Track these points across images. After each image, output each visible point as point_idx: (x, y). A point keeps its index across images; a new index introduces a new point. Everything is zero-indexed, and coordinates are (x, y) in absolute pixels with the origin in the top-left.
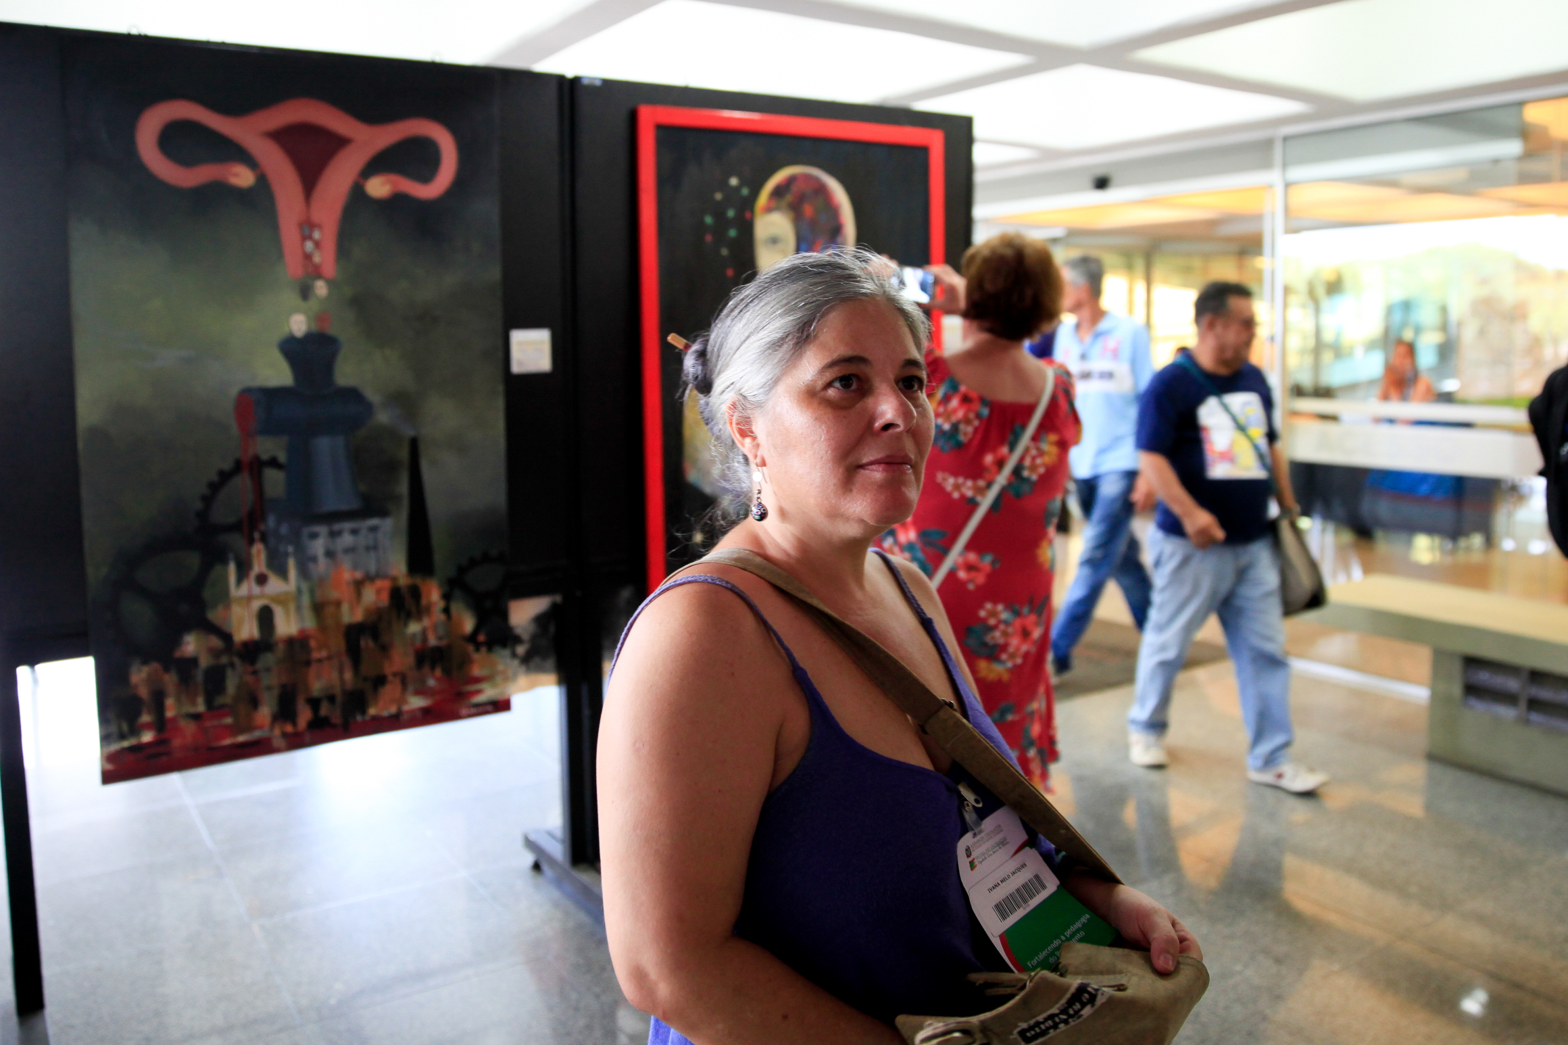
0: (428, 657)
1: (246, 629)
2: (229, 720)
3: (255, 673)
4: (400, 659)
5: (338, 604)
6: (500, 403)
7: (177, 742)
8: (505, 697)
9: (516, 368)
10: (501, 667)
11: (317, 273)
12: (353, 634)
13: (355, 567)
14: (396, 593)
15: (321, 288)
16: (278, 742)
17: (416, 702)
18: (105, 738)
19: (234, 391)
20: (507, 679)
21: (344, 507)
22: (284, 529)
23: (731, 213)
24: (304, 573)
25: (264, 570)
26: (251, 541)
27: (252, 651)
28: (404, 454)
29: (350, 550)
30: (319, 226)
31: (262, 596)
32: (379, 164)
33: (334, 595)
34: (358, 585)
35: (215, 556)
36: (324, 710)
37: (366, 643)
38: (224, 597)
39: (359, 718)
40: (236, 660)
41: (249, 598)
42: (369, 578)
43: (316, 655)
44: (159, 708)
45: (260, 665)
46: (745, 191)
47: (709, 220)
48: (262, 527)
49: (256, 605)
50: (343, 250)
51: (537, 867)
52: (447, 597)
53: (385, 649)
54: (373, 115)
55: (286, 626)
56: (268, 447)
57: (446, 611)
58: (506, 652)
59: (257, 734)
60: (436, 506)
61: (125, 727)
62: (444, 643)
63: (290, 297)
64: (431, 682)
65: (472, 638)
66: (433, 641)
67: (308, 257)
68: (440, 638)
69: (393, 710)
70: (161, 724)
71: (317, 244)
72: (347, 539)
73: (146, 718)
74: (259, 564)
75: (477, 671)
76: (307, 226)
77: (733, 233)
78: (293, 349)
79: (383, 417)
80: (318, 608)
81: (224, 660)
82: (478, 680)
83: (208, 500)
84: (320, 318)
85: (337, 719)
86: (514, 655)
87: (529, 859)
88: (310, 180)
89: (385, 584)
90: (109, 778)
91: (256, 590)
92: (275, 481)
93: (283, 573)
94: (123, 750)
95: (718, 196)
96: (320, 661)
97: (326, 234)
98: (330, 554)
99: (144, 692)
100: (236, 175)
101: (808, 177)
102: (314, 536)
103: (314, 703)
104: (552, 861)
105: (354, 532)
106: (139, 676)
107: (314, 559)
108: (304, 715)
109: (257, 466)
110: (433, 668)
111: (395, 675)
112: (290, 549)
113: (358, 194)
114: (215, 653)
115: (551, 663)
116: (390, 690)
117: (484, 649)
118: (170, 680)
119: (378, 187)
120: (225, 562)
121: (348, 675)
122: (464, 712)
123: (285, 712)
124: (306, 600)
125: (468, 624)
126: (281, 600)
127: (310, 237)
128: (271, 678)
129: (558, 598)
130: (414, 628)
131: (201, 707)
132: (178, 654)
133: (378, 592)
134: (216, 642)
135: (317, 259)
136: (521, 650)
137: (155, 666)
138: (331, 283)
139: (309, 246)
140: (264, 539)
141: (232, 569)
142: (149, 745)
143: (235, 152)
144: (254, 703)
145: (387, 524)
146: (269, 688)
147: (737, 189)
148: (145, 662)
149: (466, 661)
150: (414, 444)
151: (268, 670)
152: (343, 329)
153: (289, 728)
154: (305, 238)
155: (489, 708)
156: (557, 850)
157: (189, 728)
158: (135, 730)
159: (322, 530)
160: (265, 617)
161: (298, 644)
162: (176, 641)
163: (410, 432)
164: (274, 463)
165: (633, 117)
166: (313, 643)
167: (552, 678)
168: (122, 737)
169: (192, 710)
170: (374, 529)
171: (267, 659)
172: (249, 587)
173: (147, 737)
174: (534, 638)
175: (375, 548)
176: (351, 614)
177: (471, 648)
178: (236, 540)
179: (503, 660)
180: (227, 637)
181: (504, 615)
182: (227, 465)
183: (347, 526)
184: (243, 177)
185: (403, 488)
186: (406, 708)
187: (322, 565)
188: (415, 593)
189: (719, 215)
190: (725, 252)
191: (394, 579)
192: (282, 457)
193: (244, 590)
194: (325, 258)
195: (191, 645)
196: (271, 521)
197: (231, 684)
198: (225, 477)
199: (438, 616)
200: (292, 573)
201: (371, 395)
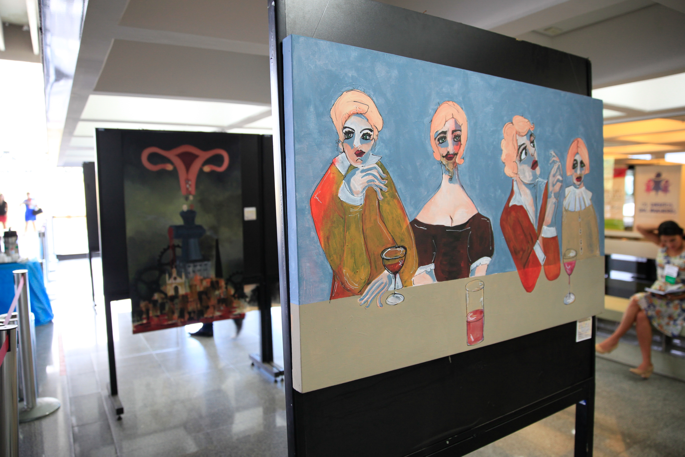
0: (221, 301)
1: (171, 292)
2: (166, 317)
3: (173, 304)
4: (213, 301)
5: (196, 286)
6: (241, 229)
7: (153, 323)
8: (243, 314)
9: (246, 219)
10: (242, 304)
11: (190, 193)
12: (200, 294)
13: (201, 275)
14: (212, 283)
15: (191, 198)
16: (180, 324)
17: (218, 314)
18: (133, 321)
19: (168, 227)
20: (244, 307)
21: (197, 258)
22: (181, 265)
24: (187, 277)
25: (176, 276)
26: (172, 268)
27: (172, 298)
28: (214, 243)
29: (200, 270)
30: (191, 180)
31: (175, 283)
32: (207, 162)
33: (195, 283)
34: (202, 280)
35: (163, 272)
36: (192, 315)
37: (204, 297)
38: (165, 284)
39: (202, 318)
40: (168, 301)
41: (172, 284)
42: (204, 278)
43: (190, 300)
44: (148, 313)
45: (175, 302)
48: (175, 264)
49: (174, 286)
50: (197, 187)
51: (253, 365)
52: (226, 284)
53: (209, 298)
54: (205, 148)
55: (182, 291)
56: (177, 242)
57: (226, 288)
58: (243, 300)
59: (173, 321)
60: (224, 258)
61: (139, 319)
62: (225, 297)
63: (182, 200)
64: (222, 308)
65: (234, 296)
66: (222, 296)
67: (187, 189)
69: (211, 316)
70: (148, 318)
71: (190, 185)
72: (198, 268)
73: (144, 316)
74: (174, 274)
75: (235, 305)
76: (187, 180)
78: (184, 215)
79: (208, 233)
80: (191, 287)
81: (165, 301)
82: (235, 308)
83: (161, 256)
84: (191, 206)
86: (245, 301)
87: (250, 362)
88: (188, 167)
89: (209, 280)
90: (135, 332)
91: (174, 281)
92: (179, 251)
93: (181, 277)
94: (138, 324)
97: (192, 182)
98: (194, 272)
99: (144, 309)
100: (168, 167)
102: (189, 266)
103: (189, 313)
104: (257, 362)
105: (201, 265)
106: (143, 305)
107: (189, 273)
108: (187, 316)
109: (174, 247)
110: (222, 304)
111: (212, 306)
112: (183, 270)
113: (201, 171)
114: (163, 299)
115: (256, 304)
116: (210, 310)
117: (237, 299)
118: (151, 306)
119: (207, 169)
120: (165, 274)
121: (199, 306)
122: (231, 317)
123: (182, 315)
124: (187, 284)
125: (232, 292)
126: (181, 284)
128: (178, 305)
129: (258, 285)
130: (217, 293)
131: (159, 313)
132: (153, 299)
133: (207, 282)
134: (163, 296)
135: (190, 189)
136: (248, 300)
137: (147, 302)
138: (194, 196)
139: (188, 186)
140: (176, 267)
141: (167, 276)
142: (145, 323)
143: (168, 161)
144: (173, 313)
145: (209, 263)
146: (177, 309)
148: (144, 301)
149: (231, 302)
150: (217, 241)
152: (197, 209)
153: (182, 320)
154: (187, 184)
155: (239, 316)
156: (258, 358)
157: (156, 319)
158: (141, 319)
159: (192, 265)
160: (176, 289)
161: (185, 297)
162: (152, 295)
163: (216, 238)
164: (178, 246)
166: (189, 296)
167: (256, 308)
168: (138, 321)
169: (156, 314)
170: (206, 265)
171: (177, 301)
172: (172, 281)
173: (145, 321)
174: (251, 296)
175: (206, 270)
176: (200, 288)
177: (233, 299)
178: (168, 268)
179: (242, 302)
180: (166, 294)
181: (242, 289)
182: (166, 247)
183: (198, 264)
184: (170, 167)
185: (214, 253)
186: (215, 315)
187: (192, 275)
188: (217, 283)
191: (211, 279)
192: (181, 244)
193: (170, 282)
194: (192, 189)
195: (156, 296)
196: (178, 262)
197: (167, 308)
198: (165, 250)
199: (224, 289)
200: (184, 276)
201: (205, 227)
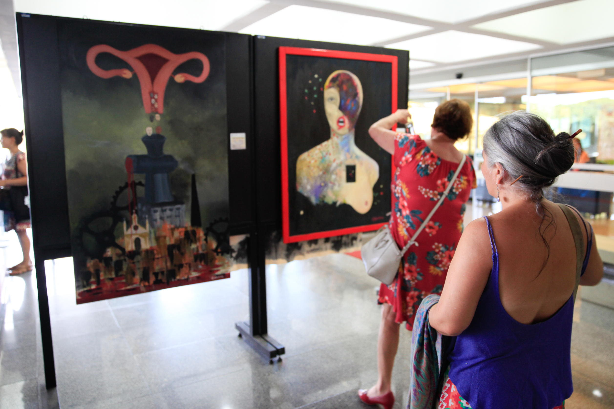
0: (199, 257)
1: (130, 247)
2: (124, 281)
3: (134, 263)
4: (188, 258)
5: (165, 237)
6: (226, 161)
7: (104, 289)
8: (228, 272)
9: (232, 148)
10: (226, 261)
11: (156, 111)
12: (171, 248)
13: (171, 223)
14: (187, 233)
15: (158, 117)
16: (142, 289)
17: (194, 274)
18: (77, 287)
19: (125, 157)
20: (229, 266)
21: (167, 201)
22: (144, 209)
23: (315, 88)
24: (152, 225)
25: (137, 224)
26: (132, 214)
27: (132, 255)
28: (190, 181)
29: (169, 217)
30: (157, 94)
31: (136, 234)
32: (180, 69)
33: (163, 234)
34: (172, 230)
35: (118, 219)
36: (160, 277)
37: (175, 252)
38: (122, 234)
39: (173, 280)
40: (127, 258)
41: (131, 235)
42: (177, 227)
43: (157, 256)
44: (98, 276)
45: (135, 260)
46: (320, 80)
47: (306, 91)
48: (136, 208)
49: (134, 237)
50: (166, 103)
51: (240, 336)
52: (206, 235)
53: (183, 254)
54: (177, 51)
55: (145, 245)
56: (138, 177)
57: (206, 240)
58: (229, 256)
59: (135, 286)
60: (202, 200)
61: (85, 283)
62: (205, 252)
63: (146, 120)
64: (200, 267)
65: (216, 250)
66: (201, 251)
67: (153, 105)
68: (203, 250)
69: (186, 277)
70: (98, 282)
71: (156, 100)
72: (168, 213)
73: (93, 280)
74: (135, 222)
75: (217, 263)
76: (152, 93)
77: (316, 96)
78: (147, 140)
79: (182, 166)
80: (157, 239)
81: (122, 258)
82: (218, 266)
83: (115, 198)
84: (158, 128)
85: (164, 280)
86: (231, 257)
87: (237, 333)
88: (153, 75)
89: (183, 230)
90: (79, 302)
91: (134, 232)
92: (141, 191)
93: (144, 226)
94: (84, 291)
95: (310, 82)
96: (158, 258)
97: (160, 96)
98: (162, 218)
99: (92, 270)
100: (125, 74)
101: (345, 74)
102: (156, 211)
103: (156, 274)
104: (246, 334)
105: (171, 210)
106: (90, 264)
107: (156, 220)
108: (152, 279)
109: (134, 185)
110: (201, 261)
111: (186, 264)
112: (147, 216)
113: (171, 81)
114: (118, 255)
115: (245, 260)
116: (185, 270)
117: (220, 254)
118: (102, 265)
119: (179, 78)
120: (122, 221)
121: (169, 264)
122: (212, 278)
123: (145, 277)
124: (153, 235)
125: (214, 245)
126: (144, 236)
127: (154, 98)
128: (140, 265)
129: (248, 235)
130: (194, 246)
131: (113, 276)
132: (104, 256)
133: (180, 233)
134: (119, 251)
135: (156, 106)
136: (234, 255)
137: (96, 260)
138: (161, 115)
139: (153, 101)
140: (137, 212)
141: (125, 224)
142: (94, 290)
143: (126, 65)
144: (134, 274)
145: (183, 207)
146: (139, 269)
147: (318, 79)
148: (92, 259)
149: (213, 259)
150: (194, 177)
151: (138, 262)
152: (166, 133)
153: (147, 284)
154: (152, 98)
155: (222, 277)
156: (248, 330)
157: (109, 283)
158: (89, 284)
159: (159, 209)
160: (137, 242)
161: (150, 252)
162: (104, 251)
163: (192, 172)
164: (140, 184)
165: (277, 51)
166: (155, 252)
167: (245, 265)
168: (84, 287)
169: (110, 277)
170: (178, 209)
171: (138, 258)
172: (131, 231)
173: (93, 287)
174: (239, 250)
175: (179, 216)
176: (170, 241)
177: (215, 254)
178: (126, 213)
179: (227, 258)
180: (123, 249)
181: (228, 242)
182: (123, 185)
183: (168, 208)
184: (127, 74)
185: (190, 193)
186: (190, 276)
187: (159, 222)
188: (194, 233)
189: (311, 89)
190: (312, 103)
191: (186, 228)
192: (143, 181)
193: (129, 232)
194: (159, 106)
195: (109, 252)
196: (139, 206)
197: (125, 267)
198: (122, 189)
199: (203, 242)
200: (148, 225)
201: (177, 158)
